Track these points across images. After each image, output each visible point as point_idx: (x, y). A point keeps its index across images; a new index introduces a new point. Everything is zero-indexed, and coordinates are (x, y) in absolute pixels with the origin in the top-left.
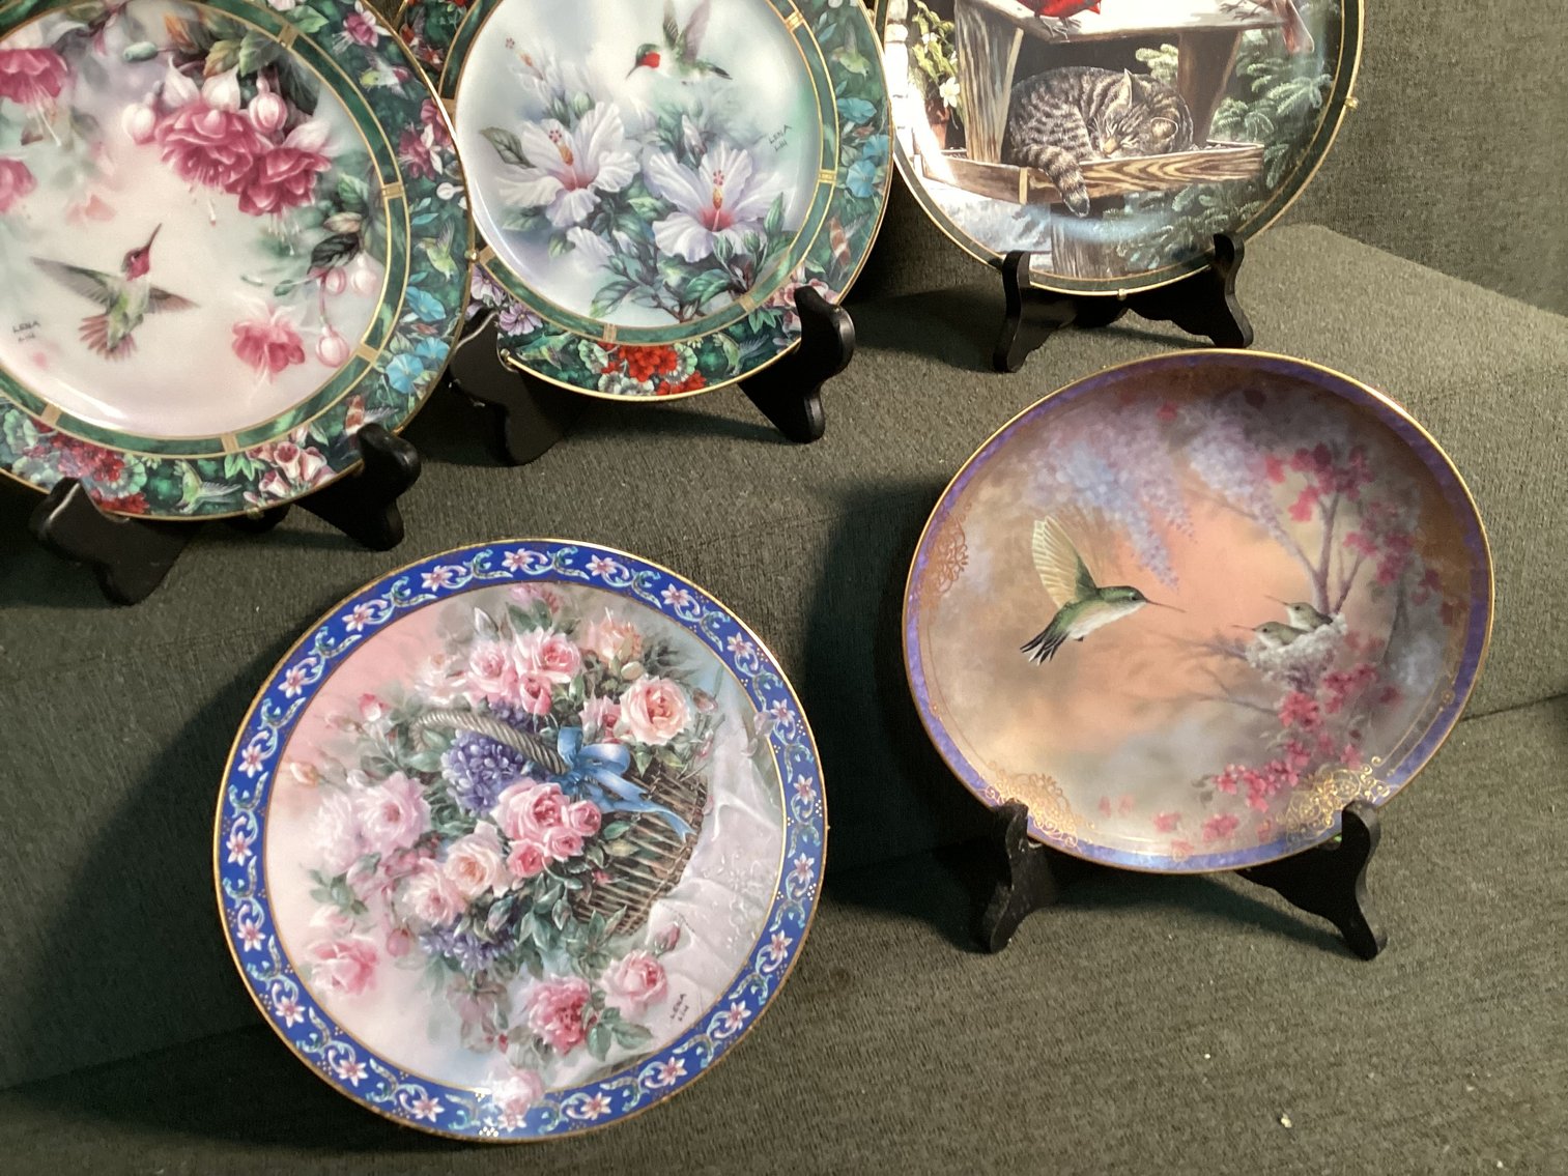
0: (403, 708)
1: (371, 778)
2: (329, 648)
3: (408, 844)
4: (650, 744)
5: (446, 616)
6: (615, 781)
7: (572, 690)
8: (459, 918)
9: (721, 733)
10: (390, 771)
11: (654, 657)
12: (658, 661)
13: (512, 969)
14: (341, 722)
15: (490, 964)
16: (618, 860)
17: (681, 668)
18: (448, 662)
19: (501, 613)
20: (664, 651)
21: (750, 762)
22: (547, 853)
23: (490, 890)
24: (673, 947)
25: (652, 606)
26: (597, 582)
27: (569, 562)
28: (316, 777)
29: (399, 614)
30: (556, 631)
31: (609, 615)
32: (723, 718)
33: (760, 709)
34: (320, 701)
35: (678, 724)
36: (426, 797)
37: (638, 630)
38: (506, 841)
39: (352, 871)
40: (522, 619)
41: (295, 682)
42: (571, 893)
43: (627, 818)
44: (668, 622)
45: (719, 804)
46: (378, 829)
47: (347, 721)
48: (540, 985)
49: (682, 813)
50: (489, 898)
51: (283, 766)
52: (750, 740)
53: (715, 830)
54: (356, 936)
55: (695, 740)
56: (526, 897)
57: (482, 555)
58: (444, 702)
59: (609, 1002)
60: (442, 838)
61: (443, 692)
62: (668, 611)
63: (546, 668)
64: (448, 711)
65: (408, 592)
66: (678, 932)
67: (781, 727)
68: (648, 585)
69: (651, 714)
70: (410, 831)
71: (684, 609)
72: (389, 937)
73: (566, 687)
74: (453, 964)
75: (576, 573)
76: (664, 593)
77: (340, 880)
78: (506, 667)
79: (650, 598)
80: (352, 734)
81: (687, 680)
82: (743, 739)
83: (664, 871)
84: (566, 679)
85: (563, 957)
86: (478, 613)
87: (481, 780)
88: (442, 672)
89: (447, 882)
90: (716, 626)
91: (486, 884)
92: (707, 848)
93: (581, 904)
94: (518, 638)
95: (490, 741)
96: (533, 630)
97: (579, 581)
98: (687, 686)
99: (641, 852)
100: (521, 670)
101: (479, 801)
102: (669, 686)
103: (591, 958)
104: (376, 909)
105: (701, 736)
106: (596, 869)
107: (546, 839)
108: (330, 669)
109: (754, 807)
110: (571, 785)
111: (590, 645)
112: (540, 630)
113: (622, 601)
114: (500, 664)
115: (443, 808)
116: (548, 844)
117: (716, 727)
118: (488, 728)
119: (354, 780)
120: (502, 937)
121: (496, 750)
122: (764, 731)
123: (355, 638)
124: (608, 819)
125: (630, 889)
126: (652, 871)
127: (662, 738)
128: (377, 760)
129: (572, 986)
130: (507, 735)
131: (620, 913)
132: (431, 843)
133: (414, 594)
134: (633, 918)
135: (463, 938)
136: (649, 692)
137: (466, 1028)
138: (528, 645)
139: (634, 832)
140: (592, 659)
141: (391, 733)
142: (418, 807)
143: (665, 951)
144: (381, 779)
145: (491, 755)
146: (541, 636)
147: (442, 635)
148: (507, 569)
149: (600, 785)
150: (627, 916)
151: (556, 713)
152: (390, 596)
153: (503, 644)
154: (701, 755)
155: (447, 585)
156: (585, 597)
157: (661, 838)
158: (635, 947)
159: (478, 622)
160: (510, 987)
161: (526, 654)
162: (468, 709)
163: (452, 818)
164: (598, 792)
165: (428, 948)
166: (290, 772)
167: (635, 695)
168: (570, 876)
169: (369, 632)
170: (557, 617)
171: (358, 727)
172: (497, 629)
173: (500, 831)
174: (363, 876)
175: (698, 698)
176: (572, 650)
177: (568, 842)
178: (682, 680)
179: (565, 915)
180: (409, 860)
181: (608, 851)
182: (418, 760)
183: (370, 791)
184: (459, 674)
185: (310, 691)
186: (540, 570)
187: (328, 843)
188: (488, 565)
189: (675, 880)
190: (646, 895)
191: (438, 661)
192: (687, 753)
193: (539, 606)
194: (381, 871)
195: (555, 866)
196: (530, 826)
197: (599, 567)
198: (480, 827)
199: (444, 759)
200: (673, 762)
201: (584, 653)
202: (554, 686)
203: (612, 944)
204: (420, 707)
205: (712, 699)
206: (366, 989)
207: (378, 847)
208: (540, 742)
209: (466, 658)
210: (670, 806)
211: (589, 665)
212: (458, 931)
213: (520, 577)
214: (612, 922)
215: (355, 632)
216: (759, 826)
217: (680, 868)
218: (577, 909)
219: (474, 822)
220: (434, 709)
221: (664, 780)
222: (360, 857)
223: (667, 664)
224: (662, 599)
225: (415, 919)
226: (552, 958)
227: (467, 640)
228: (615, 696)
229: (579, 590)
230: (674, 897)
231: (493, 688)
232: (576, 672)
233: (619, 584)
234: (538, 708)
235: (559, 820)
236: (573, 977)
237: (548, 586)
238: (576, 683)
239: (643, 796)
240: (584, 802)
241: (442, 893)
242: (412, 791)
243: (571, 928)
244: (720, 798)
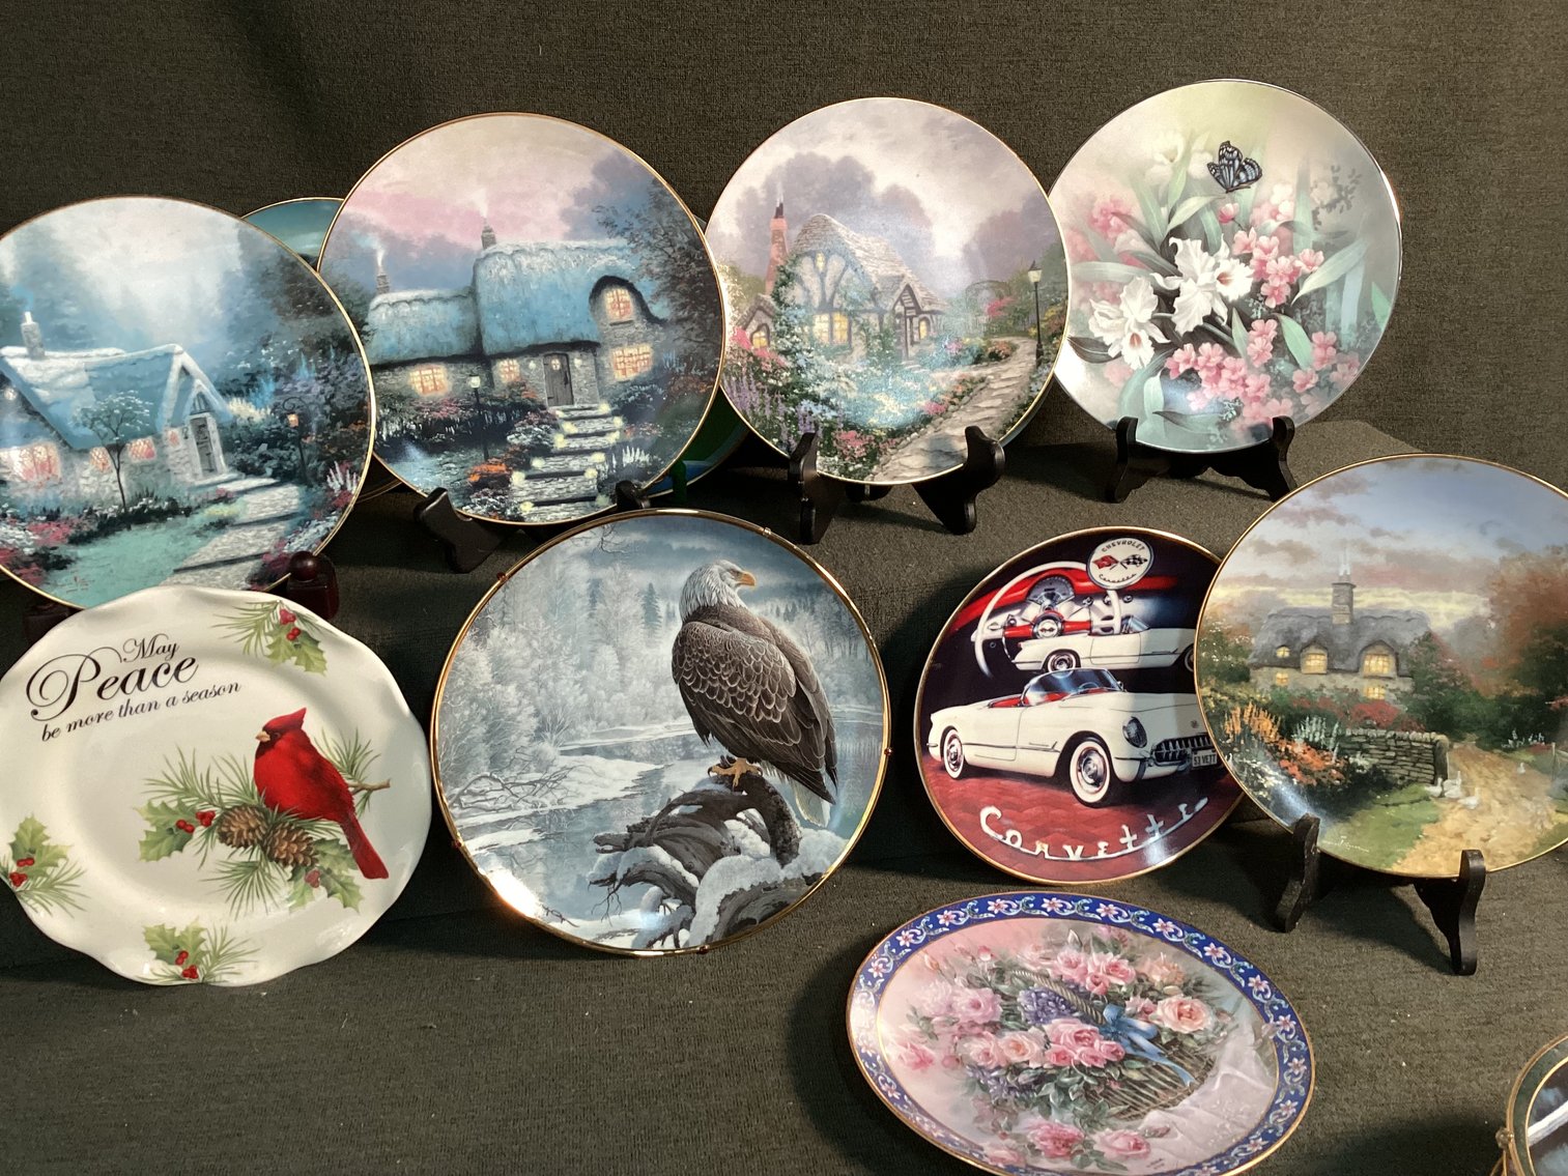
0: (1005, 962)
1: (970, 984)
2: (974, 913)
3: (980, 1022)
4: (1175, 1029)
5: (1051, 928)
6: (1142, 1041)
7: (1124, 989)
8: (998, 1068)
9: (1233, 1035)
10: (984, 986)
11: (1190, 986)
12: (1194, 988)
13: (1027, 1106)
14: (965, 953)
15: (1011, 1098)
16: (1130, 1080)
17: (1209, 995)
18: (1043, 952)
19: (1087, 937)
20: (1199, 983)
21: (1254, 1053)
22: (1076, 1057)
23: (1027, 1062)
24: (1161, 1136)
25: (1196, 956)
26: (1159, 936)
27: (1142, 919)
28: (937, 968)
29: (1020, 915)
30: (1122, 958)
31: (1163, 956)
32: (1237, 1026)
33: (1267, 1020)
34: (955, 935)
35: (1200, 1025)
36: (1002, 1005)
37: (1181, 969)
38: (1048, 1042)
39: (937, 1019)
40: (1101, 945)
41: (947, 918)
42: (1087, 1084)
43: (1145, 1061)
44: (1206, 967)
45: (1222, 1072)
46: (963, 1008)
47: (968, 953)
48: (1044, 1121)
49: (1190, 1071)
50: (1025, 1066)
51: (921, 952)
52: (1256, 1038)
53: (1215, 1085)
54: (924, 1047)
55: (1211, 1036)
56: (1052, 1075)
57: (1085, 901)
58: (1033, 968)
59: (1096, 1147)
60: (1003, 1026)
61: (1033, 964)
62: (1207, 960)
63: (1109, 974)
64: (1034, 973)
65: (1032, 905)
66: (1168, 1130)
67: (1283, 1031)
68: (1195, 942)
69: (1180, 1015)
70: (984, 1017)
71: (1219, 960)
72: (946, 1057)
73: (1120, 987)
74: (985, 1088)
75: (1145, 927)
76: (1206, 948)
77: (928, 1019)
78: (1081, 965)
79: (1195, 950)
80: (968, 960)
81: (1214, 1002)
82: (1251, 1039)
83: (1164, 1098)
84: (1121, 983)
85: (1068, 1115)
86: (1072, 933)
87: (1043, 1010)
88: (1037, 955)
89: (997, 1047)
90: (1242, 971)
91: (1025, 1059)
92: (1205, 1094)
93: (1093, 1092)
94: (1094, 954)
95: (1056, 994)
96: (1106, 952)
97: (1146, 933)
98: (1212, 1006)
99: (1151, 1081)
100: (1091, 970)
101: (1038, 1018)
102: (1197, 1003)
103: (1092, 1122)
104: (945, 1041)
105: (1218, 1034)
106: (1111, 1078)
107: (1079, 1051)
108: (969, 923)
109: (1252, 1077)
110: (1107, 1032)
111: (1145, 970)
112: (1111, 954)
113: (1174, 950)
114: (1077, 963)
115: (1011, 1013)
116: (1079, 1053)
117: (1229, 1032)
118: (1057, 989)
119: (959, 981)
120: (1025, 1088)
121: (1056, 998)
122: (1269, 1034)
123: (990, 915)
124: (1128, 1057)
125: (1134, 1098)
126: (1156, 1093)
127: (1186, 1029)
128: (977, 978)
129: (1069, 1131)
130: (1069, 996)
131: (1122, 1107)
132: (996, 1027)
133: (1035, 908)
134: (1133, 1112)
135: (997, 1078)
136: (1181, 1004)
137: (979, 1119)
138: (1100, 960)
139: (1149, 1070)
140: (1143, 977)
141: (992, 970)
142: (994, 1007)
143: (1154, 1136)
144: (975, 987)
145: (1054, 1001)
146: (1111, 958)
147: (1044, 937)
148: (1099, 914)
149: (1129, 1038)
150: (1128, 1110)
151: (1108, 996)
152: (1020, 903)
153: (1083, 956)
154: (1213, 1044)
155: (1057, 911)
156: (1148, 943)
157: (1169, 1079)
158: (1129, 1127)
159: (1070, 939)
160: (1021, 1114)
161: (1097, 963)
162: (1048, 977)
163: (1015, 1020)
164: (1127, 1042)
165: (971, 1074)
166: (922, 958)
167: (1170, 1003)
168: (1090, 1076)
169: (1000, 916)
170: (1124, 951)
171: (973, 959)
172: (1081, 945)
173: (1046, 1036)
174: (943, 1024)
175: (1219, 1013)
176: (1131, 970)
177: (1095, 1059)
178: (1209, 1002)
179: (1078, 1094)
180: (977, 1030)
181: (1124, 1072)
182: (1004, 988)
183: (967, 990)
184: (1048, 959)
185: (953, 928)
186: (1121, 920)
187: (929, 1001)
188: (1087, 908)
189: (1174, 1103)
190: (1147, 1105)
191: (1037, 949)
192: (1203, 1041)
193: (1114, 940)
194: (955, 1027)
195: (1080, 1066)
196: (1068, 1040)
197: (1162, 927)
198: (1033, 1030)
199: (1021, 993)
200: (1191, 1043)
201: (1137, 973)
202: (1111, 984)
203: (1112, 1121)
204: (1016, 965)
205: (1230, 1015)
206: (918, 1071)
207: (960, 1016)
208: (1092, 1006)
209: (1056, 954)
210: (1182, 1065)
211: (1140, 981)
212: (995, 1074)
213: (1106, 921)
214: (1114, 1110)
215: (992, 912)
216: (1253, 1088)
217: (1181, 1098)
218: (1088, 1093)
219: (1030, 1026)
220: (1024, 969)
221: (1181, 1050)
222: (945, 1015)
223: (1197, 991)
224: (1203, 952)
225: (968, 1057)
226: (1059, 1112)
227: (1060, 945)
228: (1155, 1001)
229: (1144, 938)
230: (1171, 1112)
231: (1068, 973)
232: (1129, 982)
233: (1174, 939)
234: (1096, 990)
235: (1092, 1045)
236: (1072, 1126)
237: (1123, 931)
238: (1128, 986)
239: (1160, 1054)
240: (1113, 1043)
241: (991, 1051)
242: (993, 1000)
243: (1081, 1102)
244: (1224, 1069)
